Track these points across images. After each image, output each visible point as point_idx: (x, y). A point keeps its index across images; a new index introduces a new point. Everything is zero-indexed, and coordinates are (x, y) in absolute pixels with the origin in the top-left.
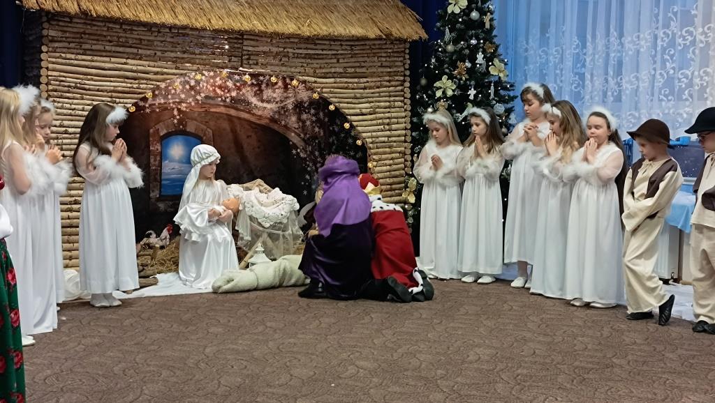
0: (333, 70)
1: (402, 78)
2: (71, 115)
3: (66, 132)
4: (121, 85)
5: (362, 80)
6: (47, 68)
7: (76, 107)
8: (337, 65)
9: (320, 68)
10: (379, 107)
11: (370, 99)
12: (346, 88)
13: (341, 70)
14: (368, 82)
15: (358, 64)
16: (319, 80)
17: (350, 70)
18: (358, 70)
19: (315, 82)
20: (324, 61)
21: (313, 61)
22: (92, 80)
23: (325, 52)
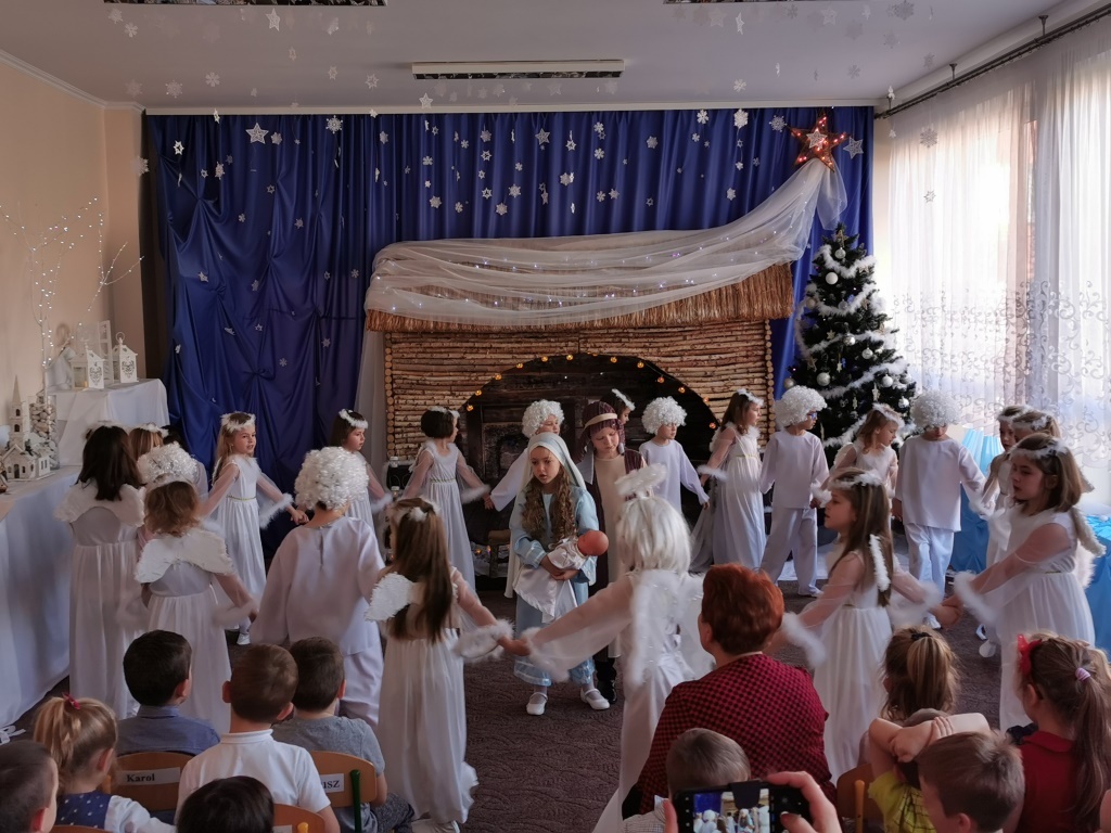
0: (681, 348)
1: (761, 353)
2: (414, 410)
3: (410, 426)
4: (459, 378)
5: (713, 357)
6: (391, 368)
7: (419, 402)
8: (685, 342)
9: (665, 346)
10: (734, 385)
11: (723, 377)
12: (695, 366)
13: (689, 348)
14: (721, 358)
15: (709, 340)
16: (663, 359)
17: (698, 347)
18: (708, 347)
19: (659, 361)
20: (669, 339)
21: (656, 340)
22: (432, 376)
23: (669, 330)
